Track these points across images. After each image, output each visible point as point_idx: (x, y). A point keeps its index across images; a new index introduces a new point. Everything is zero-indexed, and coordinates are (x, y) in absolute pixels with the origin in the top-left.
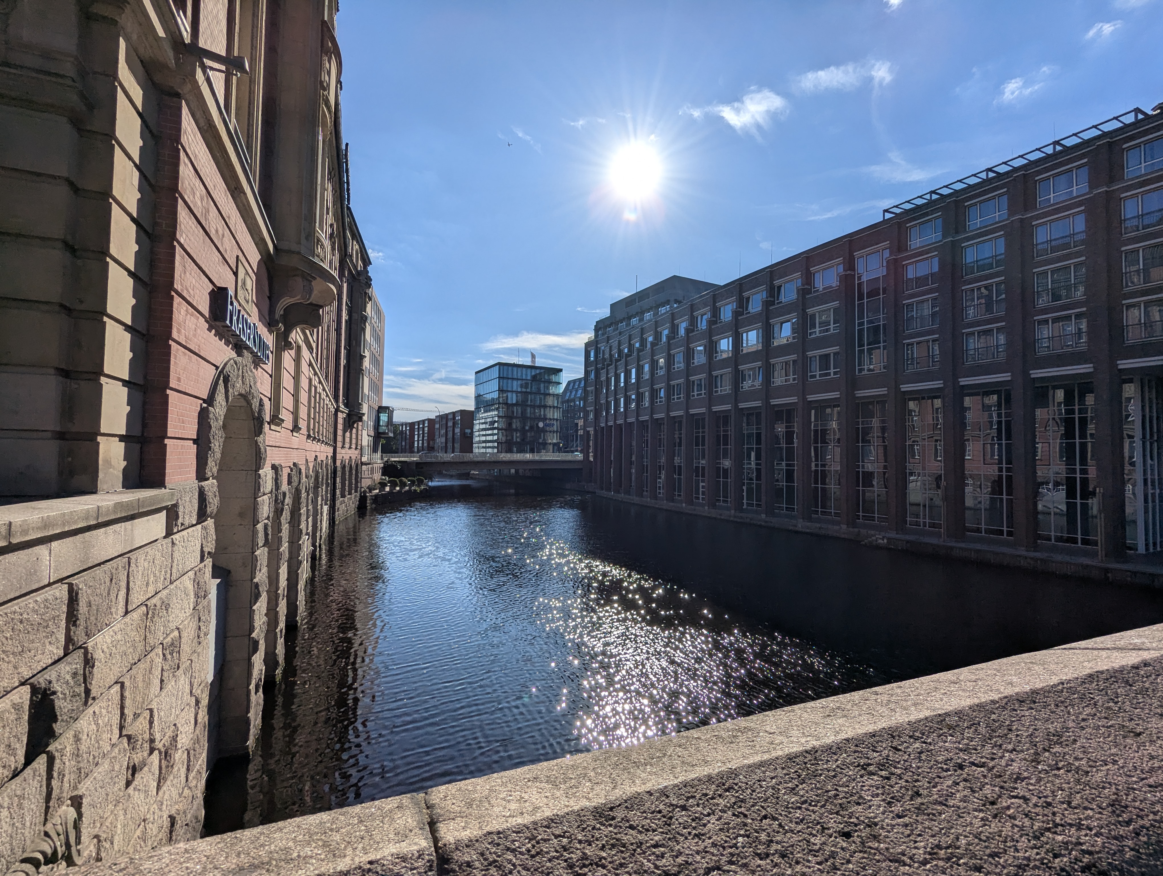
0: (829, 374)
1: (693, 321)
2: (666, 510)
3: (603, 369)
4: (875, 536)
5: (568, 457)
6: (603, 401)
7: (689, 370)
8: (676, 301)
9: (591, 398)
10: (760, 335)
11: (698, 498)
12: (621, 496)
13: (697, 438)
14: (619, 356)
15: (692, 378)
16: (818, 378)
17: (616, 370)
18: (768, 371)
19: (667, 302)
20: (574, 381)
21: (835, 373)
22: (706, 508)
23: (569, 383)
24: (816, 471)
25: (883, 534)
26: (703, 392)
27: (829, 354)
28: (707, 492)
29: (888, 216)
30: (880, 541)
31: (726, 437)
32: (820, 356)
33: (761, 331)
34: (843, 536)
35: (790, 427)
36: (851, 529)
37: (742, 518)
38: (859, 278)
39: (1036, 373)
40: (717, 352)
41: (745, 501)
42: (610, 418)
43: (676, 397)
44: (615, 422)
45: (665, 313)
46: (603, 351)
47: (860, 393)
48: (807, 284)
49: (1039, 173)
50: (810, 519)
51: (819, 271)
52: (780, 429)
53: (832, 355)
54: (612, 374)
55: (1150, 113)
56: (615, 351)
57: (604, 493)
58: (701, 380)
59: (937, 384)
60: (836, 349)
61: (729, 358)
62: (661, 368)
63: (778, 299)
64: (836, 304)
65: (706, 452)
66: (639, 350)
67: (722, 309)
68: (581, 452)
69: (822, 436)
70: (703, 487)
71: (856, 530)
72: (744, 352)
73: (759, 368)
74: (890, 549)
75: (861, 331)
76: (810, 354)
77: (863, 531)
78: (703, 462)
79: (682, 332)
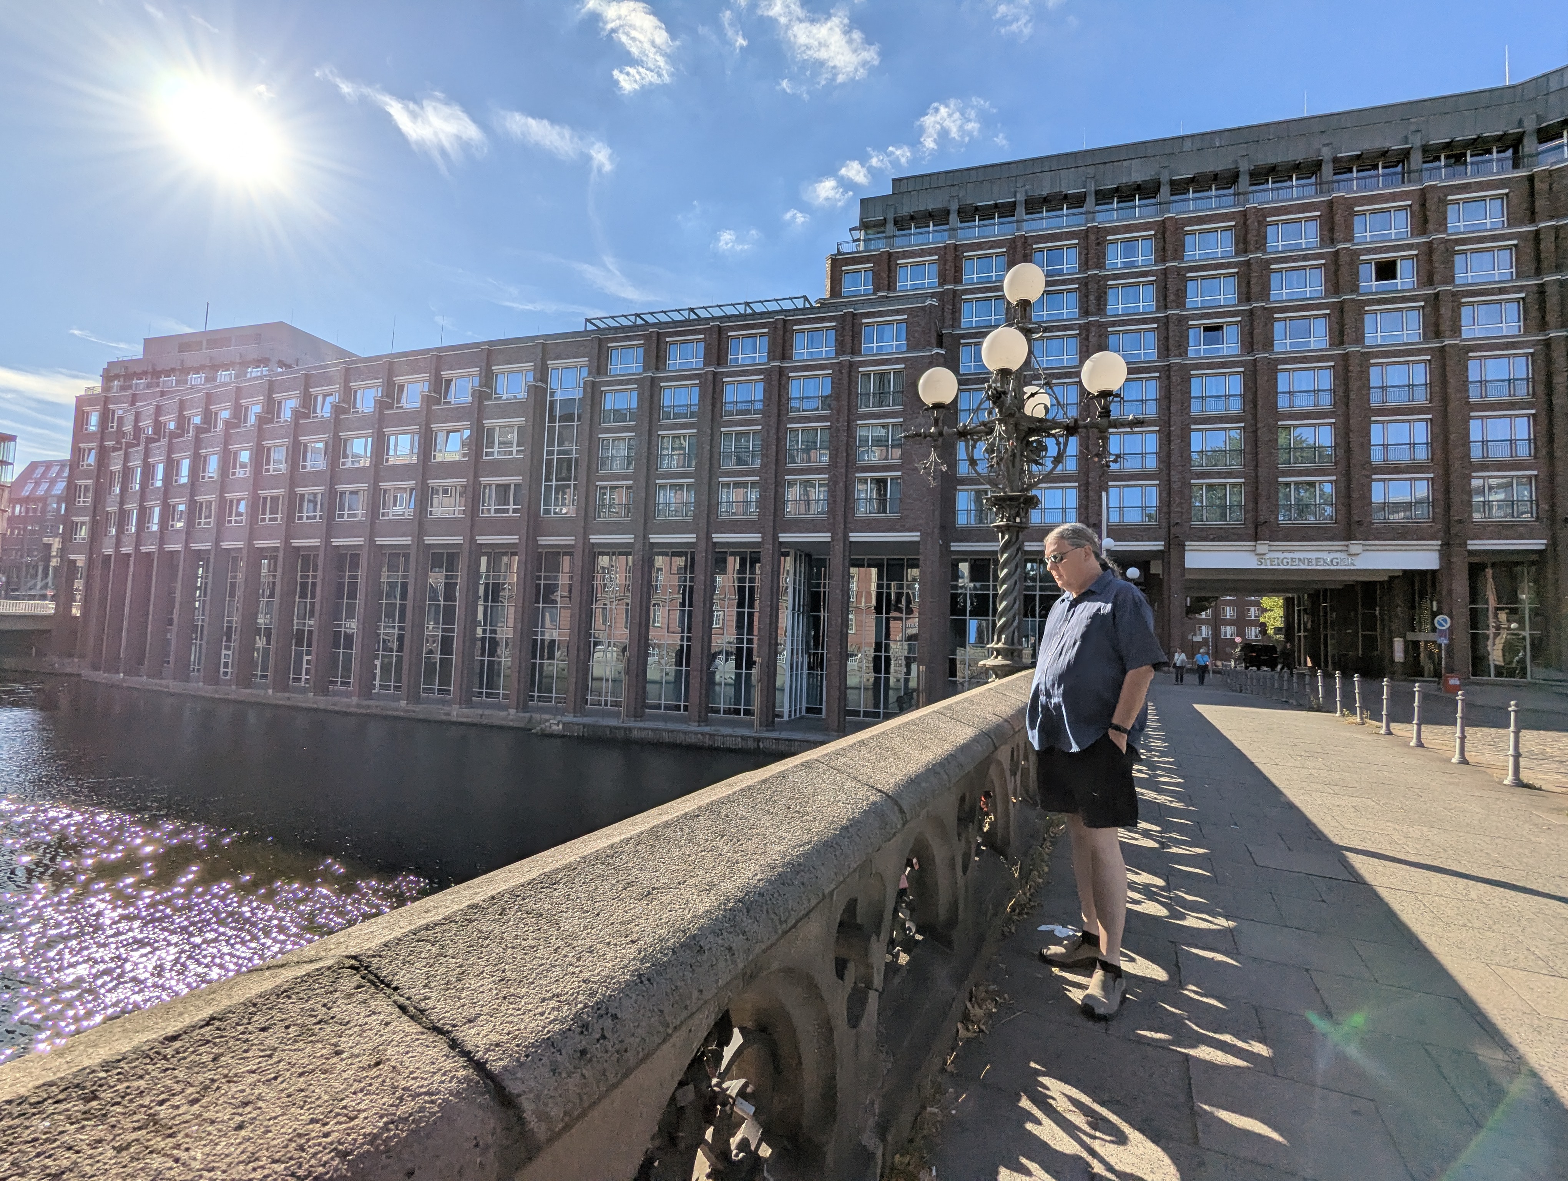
0: (507, 511)
1: (308, 402)
2: (235, 701)
3: (115, 449)
4: (548, 720)
5: (21, 607)
6: (112, 509)
7: (295, 477)
8: (281, 364)
9: (85, 501)
10: (416, 444)
11: (298, 680)
12: (143, 681)
13: (304, 585)
14: (154, 433)
15: (299, 490)
16: (492, 514)
17: (147, 455)
18: (424, 497)
19: (262, 361)
20: (48, 465)
21: (515, 511)
22: (311, 694)
23: (33, 466)
24: (484, 639)
25: (559, 718)
26: (318, 514)
27: (509, 485)
28: (313, 671)
29: (590, 327)
30: (555, 727)
31: (353, 586)
32: (498, 486)
33: (417, 438)
34: (511, 724)
35: (452, 577)
36: (522, 715)
37: (369, 707)
38: (552, 394)
39: (718, 538)
40: (345, 456)
41: (377, 682)
42: (125, 539)
43: (267, 516)
44: (137, 548)
45: (257, 378)
46: (120, 419)
47: (544, 540)
48: (486, 386)
49: (733, 328)
50: (470, 704)
51: (503, 373)
52: (437, 579)
53: (512, 487)
54: (136, 463)
55: (815, 305)
56: (147, 424)
57: (102, 676)
58: (315, 495)
59: (628, 538)
60: (517, 479)
61: (364, 468)
62: (243, 466)
63: (445, 398)
64: (521, 420)
65: (317, 606)
66: (199, 430)
67: (359, 393)
68: (54, 598)
69: (494, 592)
70: (308, 663)
71: (528, 715)
72: (390, 463)
73: (412, 490)
74: (564, 736)
75: (549, 462)
76: (484, 480)
77: (537, 716)
78: (312, 623)
79: (287, 414)
